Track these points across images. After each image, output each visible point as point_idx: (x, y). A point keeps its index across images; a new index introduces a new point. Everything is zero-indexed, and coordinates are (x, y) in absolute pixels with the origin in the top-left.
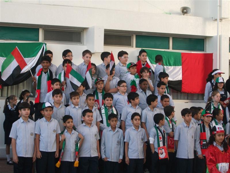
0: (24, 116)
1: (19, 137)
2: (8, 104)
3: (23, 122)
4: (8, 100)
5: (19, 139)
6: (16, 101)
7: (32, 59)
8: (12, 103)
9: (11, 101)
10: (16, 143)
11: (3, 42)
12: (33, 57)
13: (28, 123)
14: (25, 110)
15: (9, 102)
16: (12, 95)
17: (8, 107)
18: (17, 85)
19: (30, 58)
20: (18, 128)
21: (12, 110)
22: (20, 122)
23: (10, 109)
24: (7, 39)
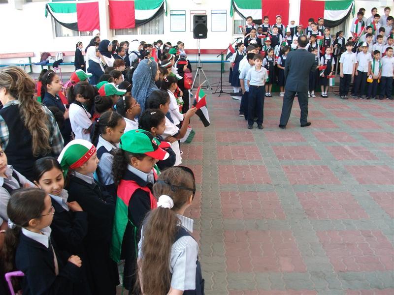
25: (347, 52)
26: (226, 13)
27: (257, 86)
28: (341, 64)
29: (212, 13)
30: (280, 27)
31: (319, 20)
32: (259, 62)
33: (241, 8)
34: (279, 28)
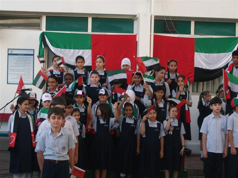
0: (215, 112)
1: (210, 132)
2: (203, 99)
3: (214, 117)
4: (202, 96)
5: (210, 135)
6: (210, 97)
7: (228, 54)
8: (206, 98)
9: (204, 96)
10: (207, 138)
11: (199, 37)
12: (229, 52)
13: (219, 118)
14: (216, 105)
15: (203, 98)
16: (208, 90)
17: (202, 103)
18: (212, 81)
19: (226, 53)
20: (209, 123)
21: (206, 106)
22: (211, 118)
23: (204, 105)
24: (203, 34)
25: (212, 115)
26: (33, 55)
27: (55, 161)
28: (203, 136)
29: (9, 54)
30: (103, 74)
31: (169, 63)
32: (56, 120)
33: (57, 46)
34: (101, 76)
